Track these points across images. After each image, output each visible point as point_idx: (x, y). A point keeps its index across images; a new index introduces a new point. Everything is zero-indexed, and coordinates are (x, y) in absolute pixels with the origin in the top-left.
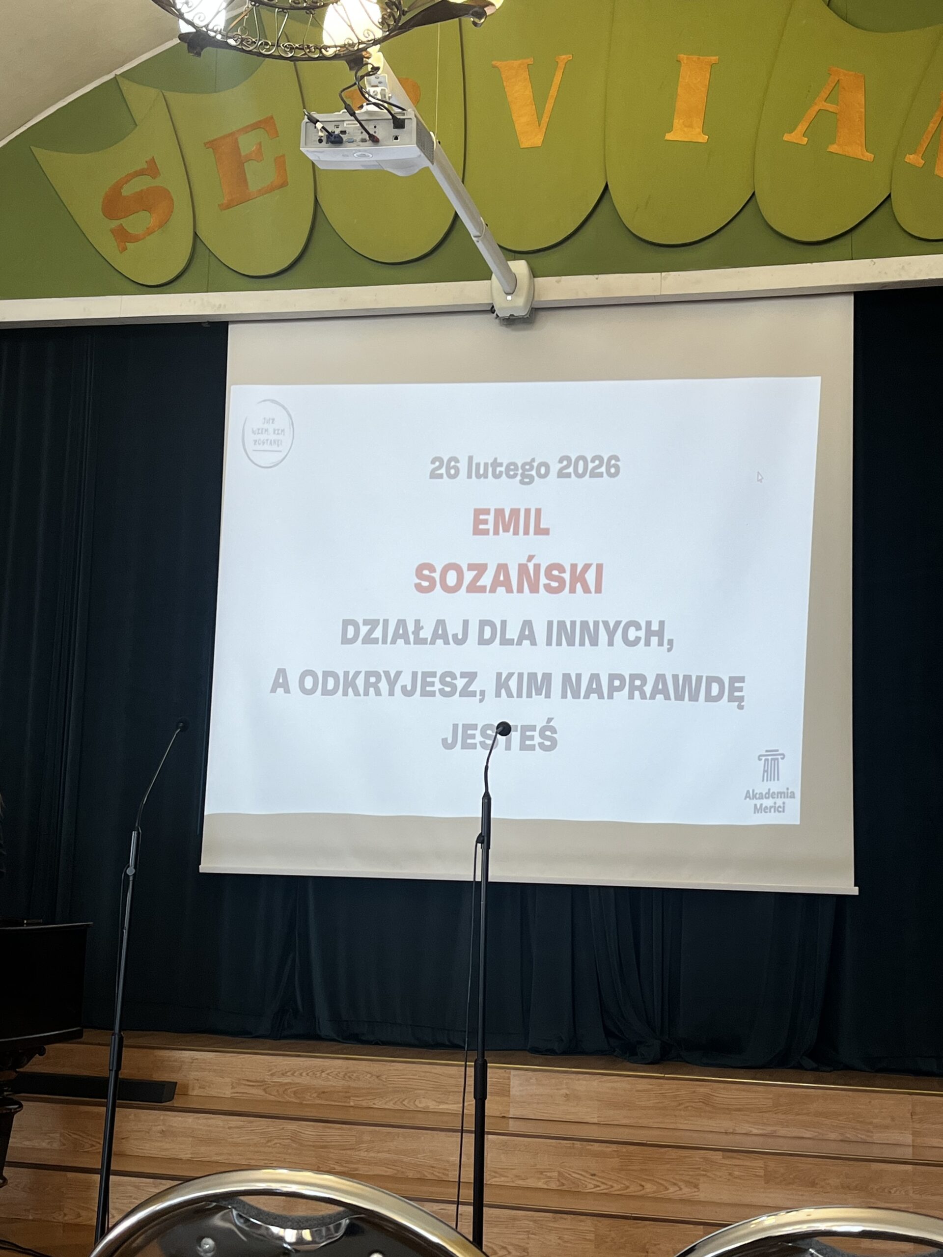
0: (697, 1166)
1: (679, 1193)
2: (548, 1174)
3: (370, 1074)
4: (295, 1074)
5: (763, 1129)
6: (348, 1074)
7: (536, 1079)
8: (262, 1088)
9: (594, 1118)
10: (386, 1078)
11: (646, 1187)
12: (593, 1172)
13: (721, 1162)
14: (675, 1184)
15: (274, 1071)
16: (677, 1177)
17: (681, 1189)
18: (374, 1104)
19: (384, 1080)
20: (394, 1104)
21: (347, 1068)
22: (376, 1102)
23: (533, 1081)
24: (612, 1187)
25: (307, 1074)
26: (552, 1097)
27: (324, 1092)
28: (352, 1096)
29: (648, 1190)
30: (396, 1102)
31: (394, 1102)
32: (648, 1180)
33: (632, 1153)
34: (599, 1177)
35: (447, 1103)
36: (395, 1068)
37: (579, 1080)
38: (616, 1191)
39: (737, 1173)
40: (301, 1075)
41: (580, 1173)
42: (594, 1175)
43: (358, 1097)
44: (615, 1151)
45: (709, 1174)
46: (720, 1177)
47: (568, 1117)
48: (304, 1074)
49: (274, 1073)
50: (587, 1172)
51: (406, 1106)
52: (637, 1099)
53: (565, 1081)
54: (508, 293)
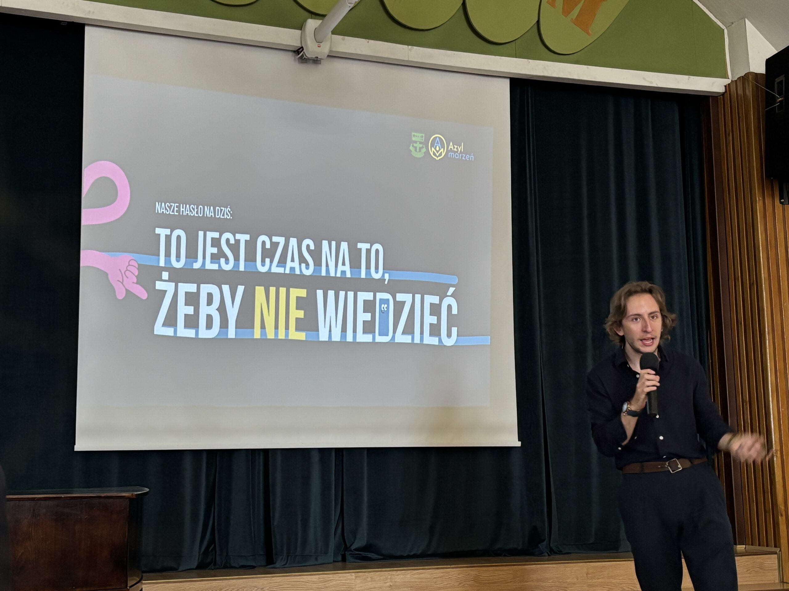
7: (371, 578)
26: (381, 588)
37: (398, 575)
52: (435, 583)
53: (389, 577)
54: (319, 42)
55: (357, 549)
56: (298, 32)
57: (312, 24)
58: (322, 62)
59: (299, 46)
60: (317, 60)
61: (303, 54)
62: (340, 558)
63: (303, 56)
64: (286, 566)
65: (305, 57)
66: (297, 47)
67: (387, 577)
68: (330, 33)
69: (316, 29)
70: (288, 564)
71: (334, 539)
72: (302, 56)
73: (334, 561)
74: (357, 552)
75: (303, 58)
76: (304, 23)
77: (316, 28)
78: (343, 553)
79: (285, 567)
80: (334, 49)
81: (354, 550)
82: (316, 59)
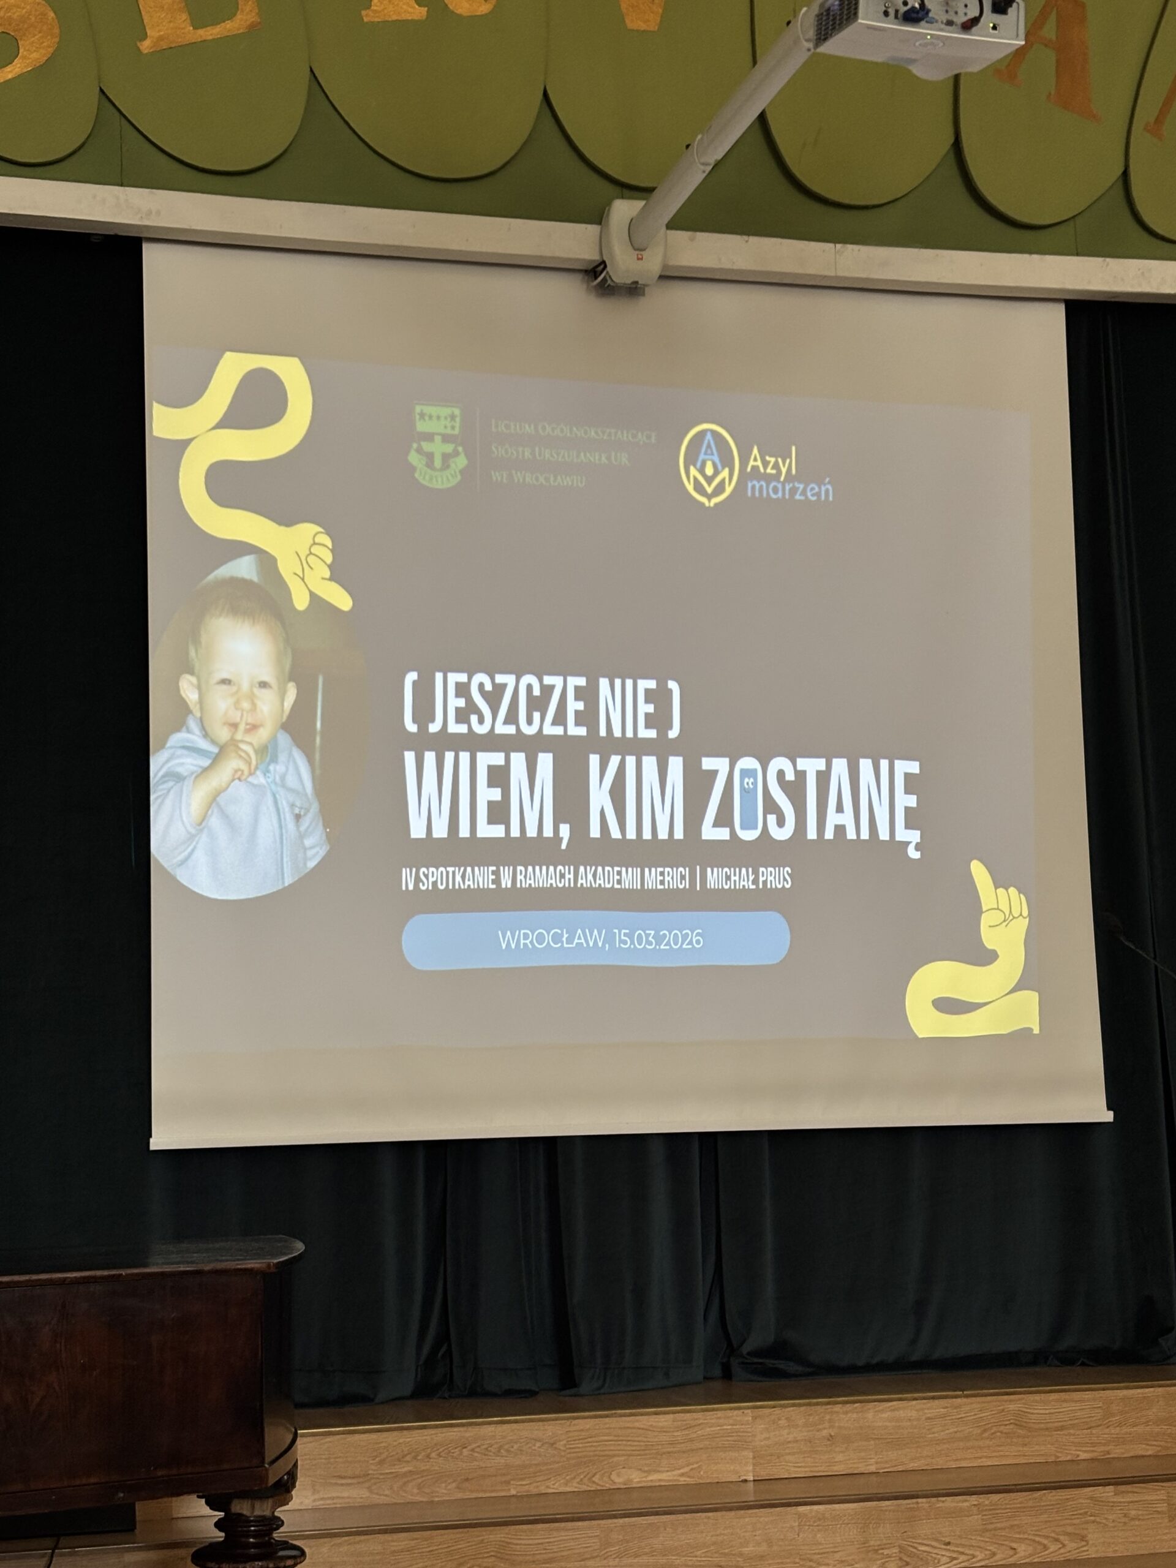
0: (1082, 1511)
1: (1062, 1551)
2: (886, 1552)
3: (540, 1441)
4: (419, 1458)
5: (1093, 1451)
6: (506, 1447)
7: (786, 1419)
8: (367, 1485)
9: (871, 1465)
10: (565, 1445)
11: (1018, 1550)
12: (947, 1540)
13: (1112, 1500)
14: (1057, 1540)
15: (383, 1456)
16: (1058, 1530)
17: (1064, 1546)
18: (548, 1487)
19: (562, 1448)
20: (578, 1483)
21: (504, 1437)
22: (550, 1483)
23: (783, 1422)
24: (974, 1556)
25: (439, 1455)
26: (810, 1442)
27: (467, 1480)
28: (512, 1480)
29: (1022, 1554)
30: (581, 1480)
31: (578, 1480)
32: (1021, 1540)
33: (998, 1505)
34: (957, 1545)
35: (659, 1471)
36: (577, 1428)
37: (846, 1413)
38: (981, 1560)
39: (1133, 1513)
40: (428, 1456)
41: (929, 1543)
42: (949, 1544)
43: (522, 1479)
44: (975, 1505)
45: (1098, 1519)
46: (1113, 1521)
47: (835, 1468)
48: (433, 1455)
49: (384, 1460)
50: (937, 1540)
51: (598, 1485)
52: (929, 1430)
53: (828, 1417)
54: (639, 249)
55: (756, 1353)
56: (592, 230)
57: (623, 210)
58: (646, 292)
59: (598, 260)
60: (636, 288)
61: (605, 277)
62: (717, 1371)
63: (607, 281)
64: (602, 1391)
65: (609, 282)
66: (594, 261)
67: (823, 1417)
68: (664, 228)
69: (634, 221)
70: (607, 1385)
71: (705, 1331)
72: (605, 280)
73: (706, 1378)
74: (756, 1360)
75: (606, 286)
76: (607, 209)
77: (631, 220)
78: (725, 1360)
79: (599, 1394)
80: (671, 263)
81: (748, 1354)
82: (634, 286)
